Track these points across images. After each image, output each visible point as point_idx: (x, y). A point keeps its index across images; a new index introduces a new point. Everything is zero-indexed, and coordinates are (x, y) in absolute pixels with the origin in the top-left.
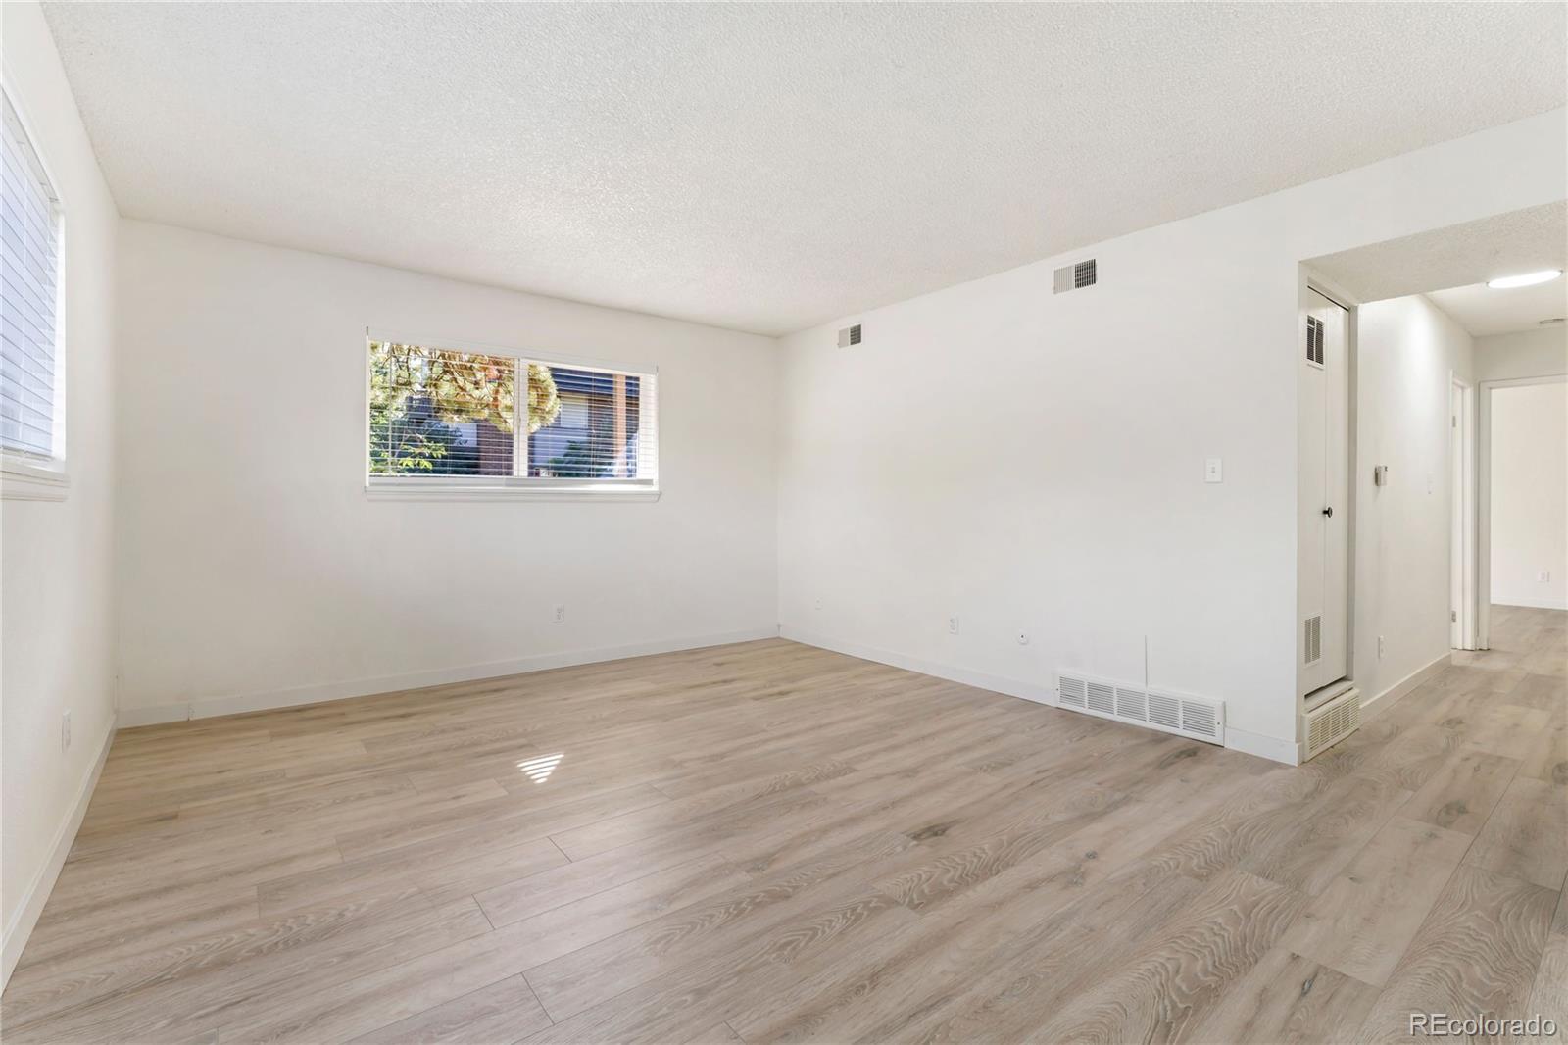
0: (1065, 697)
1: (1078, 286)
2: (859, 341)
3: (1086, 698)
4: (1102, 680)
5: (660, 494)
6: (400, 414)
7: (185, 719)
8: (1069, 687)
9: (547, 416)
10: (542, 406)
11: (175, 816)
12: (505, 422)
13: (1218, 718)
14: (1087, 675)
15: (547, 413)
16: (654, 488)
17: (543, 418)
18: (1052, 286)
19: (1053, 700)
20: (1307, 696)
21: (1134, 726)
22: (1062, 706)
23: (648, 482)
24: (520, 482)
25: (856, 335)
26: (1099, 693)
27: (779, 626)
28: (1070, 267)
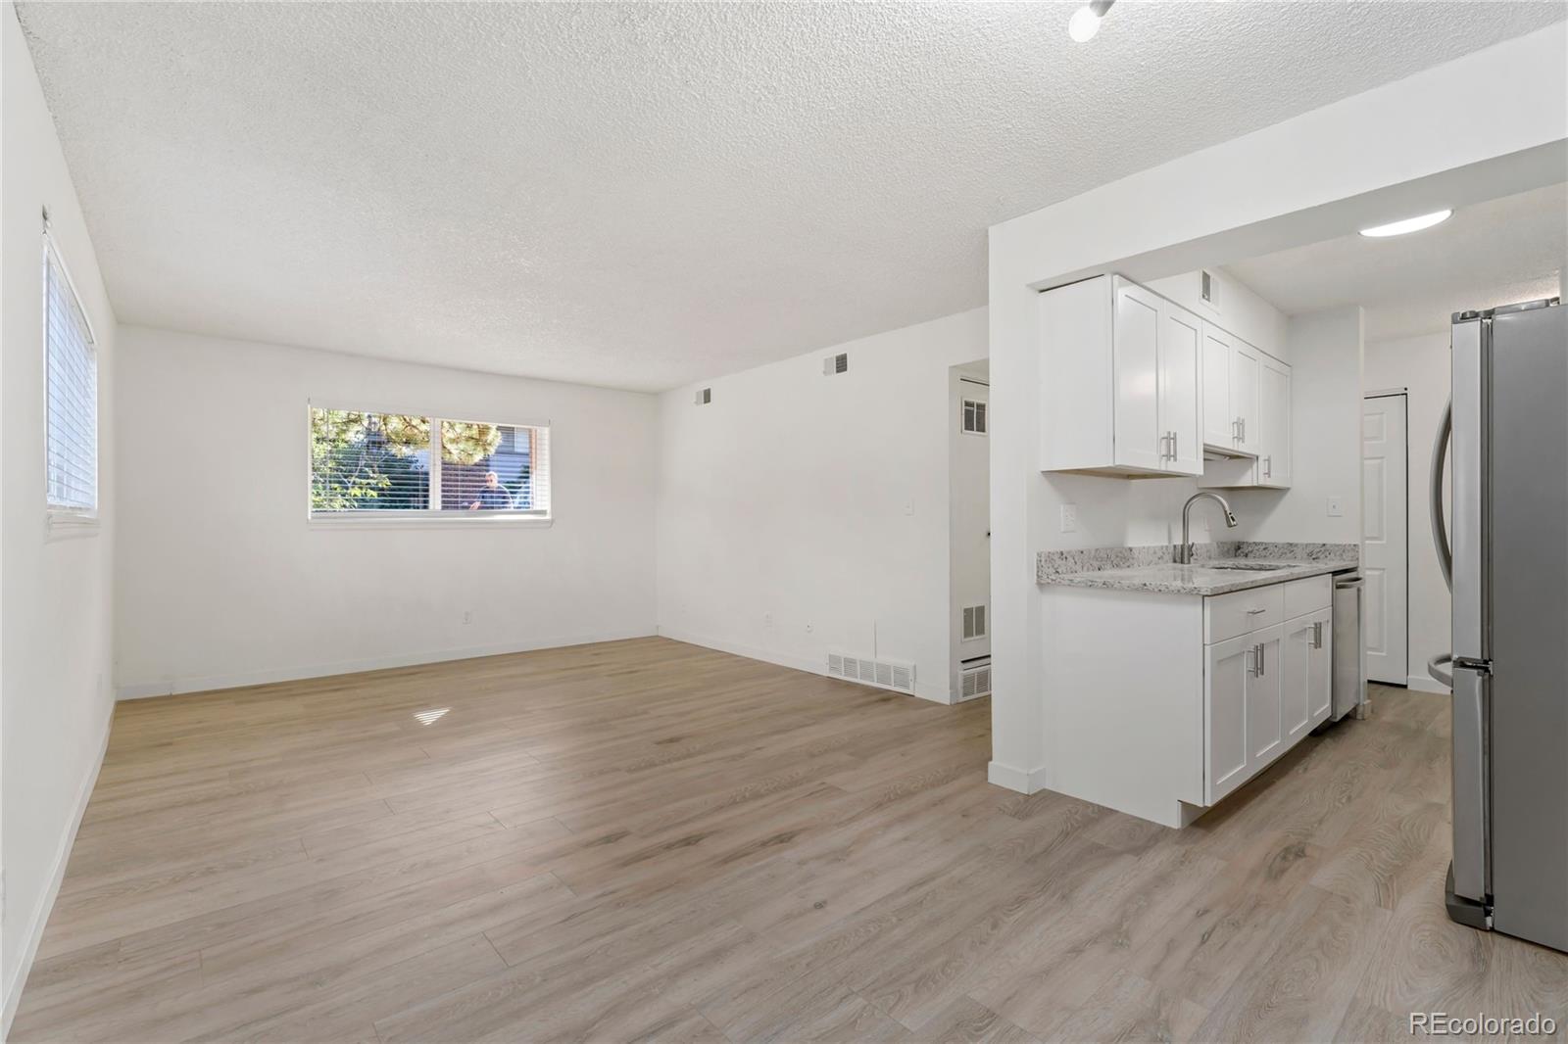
0: (832, 669)
1: (838, 372)
2: (709, 401)
3: (843, 669)
4: (851, 655)
5: (552, 522)
6: (361, 437)
7: (169, 693)
8: (834, 660)
9: (488, 447)
10: (484, 438)
11: (170, 744)
12: (450, 453)
13: (911, 677)
14: (843, 652)
15: (490, 444)
16: (548, 517)
17: (485, 450)
18: (823, 369)
19: (825, 672)
20: (963, 662)
21: (868, 686)
22: (830, 675)
23: (543, 512)
24: (435, 514)
25: (707, 396)
26: (850, 663)
27: (658, 627)
28: (831, 358)
